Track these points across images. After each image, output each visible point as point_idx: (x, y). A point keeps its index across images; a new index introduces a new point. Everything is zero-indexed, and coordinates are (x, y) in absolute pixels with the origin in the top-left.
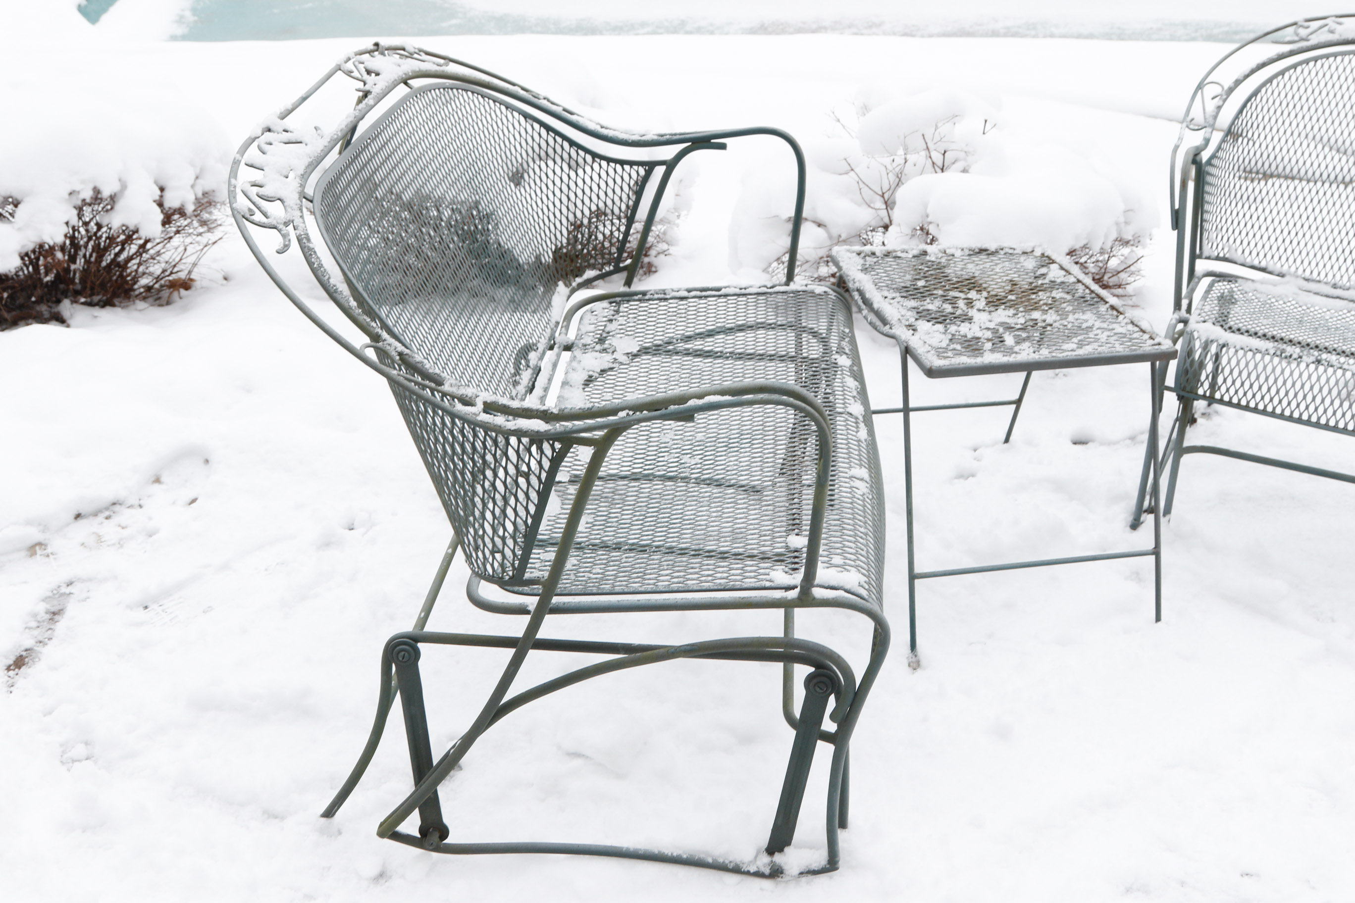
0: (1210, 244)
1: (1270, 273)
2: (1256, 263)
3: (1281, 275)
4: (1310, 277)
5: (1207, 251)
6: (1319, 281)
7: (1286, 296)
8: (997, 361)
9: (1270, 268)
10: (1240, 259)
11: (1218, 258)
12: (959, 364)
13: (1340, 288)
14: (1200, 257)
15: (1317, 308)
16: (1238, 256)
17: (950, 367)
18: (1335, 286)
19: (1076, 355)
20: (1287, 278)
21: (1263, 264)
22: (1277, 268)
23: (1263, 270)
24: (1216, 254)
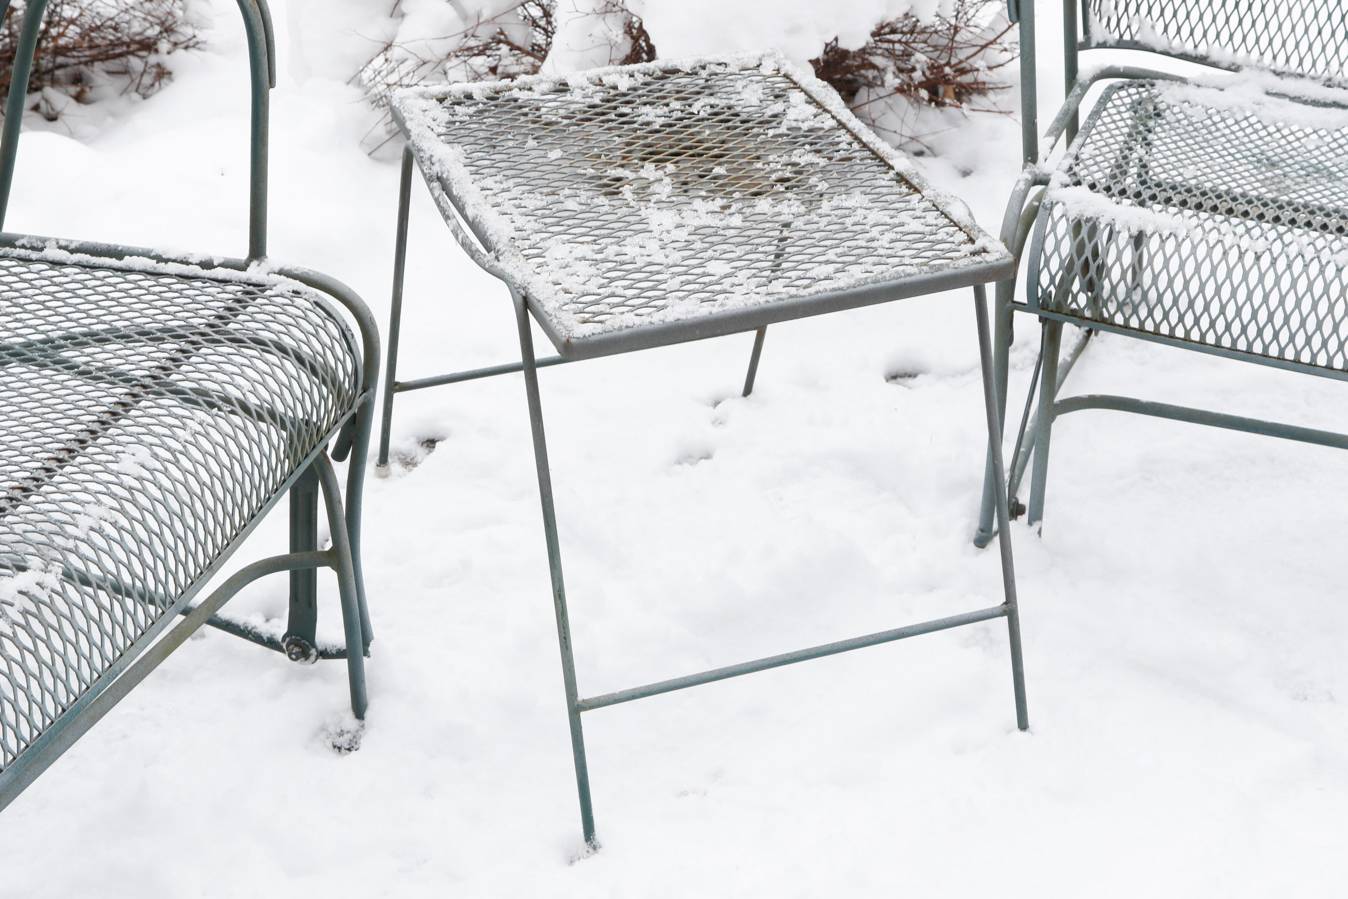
0: (1105, 21)
1: (1214, 65)
2: (1189, 47)
3: (1234, 68)
4: (1285, 69)
5: (1099, 31)
6: (1302, 76)
7: (1242, 109)
8: (690, 316)
9: (1215, 56)
10: (1161, 43)
11: (1120, 44)
12: (620, 329)
13: (1339, 86)
14: (1086, 45)
15: (1294, 128)
16: (1156, 38)
17: (605, 336)
18: (1329, 83)
19: (834, 290)
20: (1245, 73)
21: (1202, 50)
22: (1226, 55)
23: (1202, 60)
24: (1116, 36)
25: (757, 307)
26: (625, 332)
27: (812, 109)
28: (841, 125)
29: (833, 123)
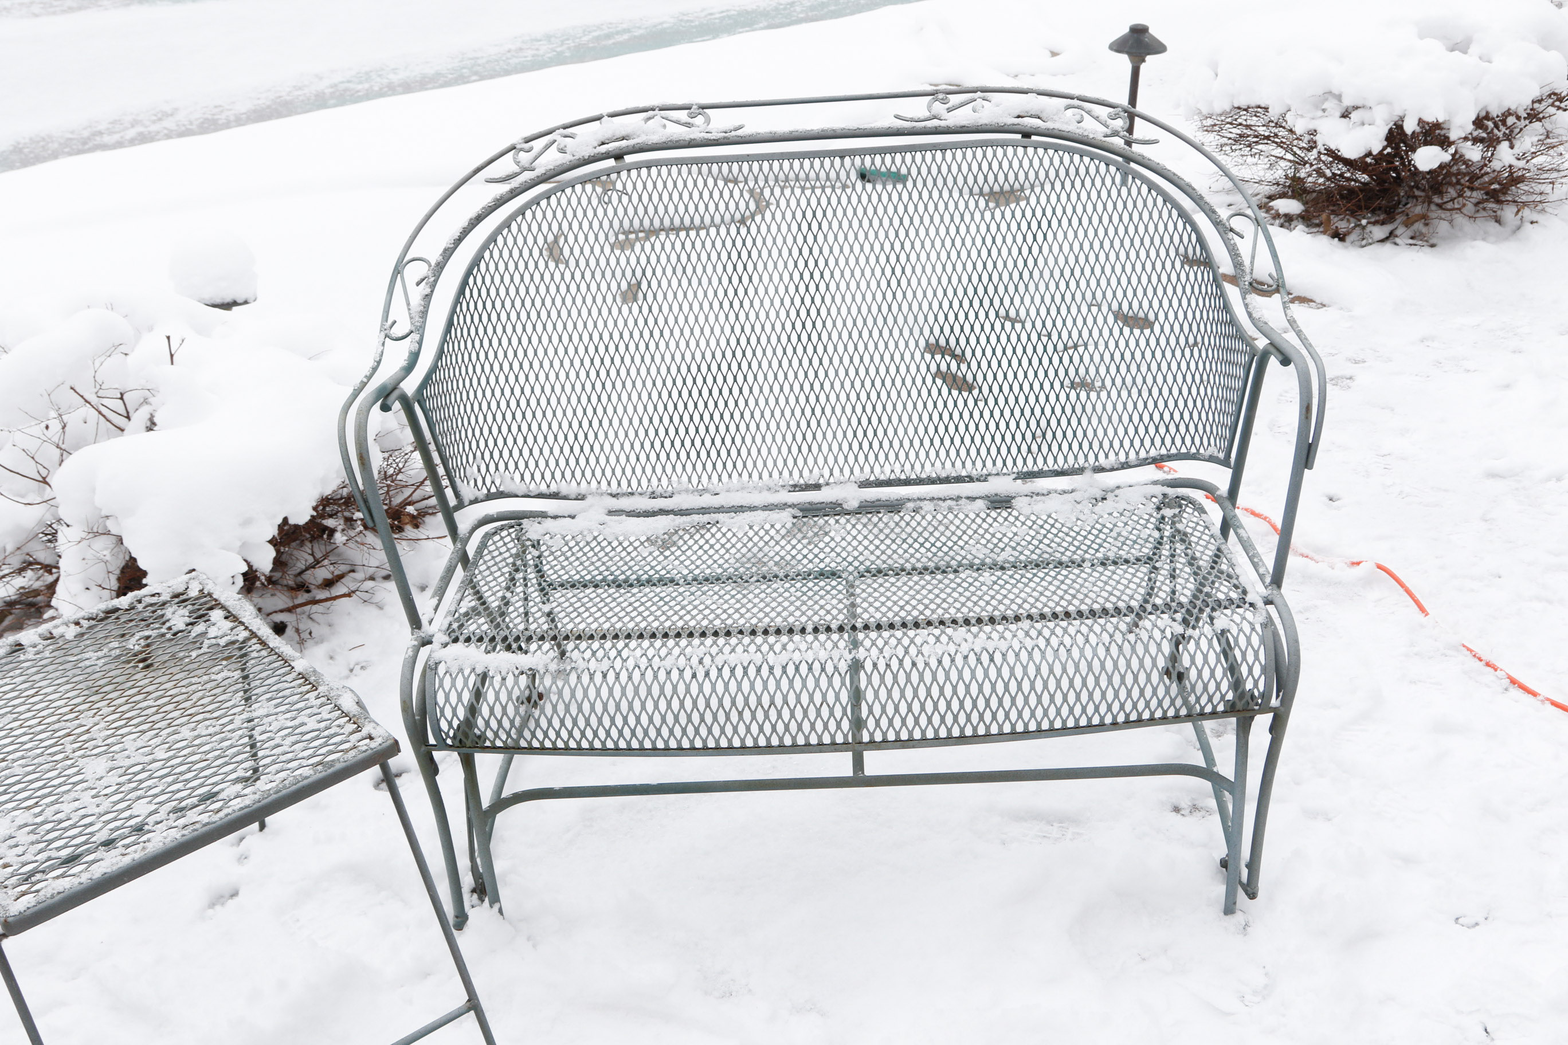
0: (472, 483)
1: (565, 498)
2: (543, 488)
3: (580, 497)
4: (619, 491)
5: (467, 491)
6: (632, 494)
7: (590, 531)
9: (564, 491)
10: (521, 489)
11: (490, 497)
13: (662, 496)
14: (461, 505)
15: (632, 539)
16: (518, 487)
18: (653, 496)
20: (589, 500)
21: (554, 488)
22: (572, 489)
23: (555, 496)
24: (485, 491)
25: (175, 843)
26: (58, 898)
27: (229, 624)
28: (253, 635)
29: (246, 634)
